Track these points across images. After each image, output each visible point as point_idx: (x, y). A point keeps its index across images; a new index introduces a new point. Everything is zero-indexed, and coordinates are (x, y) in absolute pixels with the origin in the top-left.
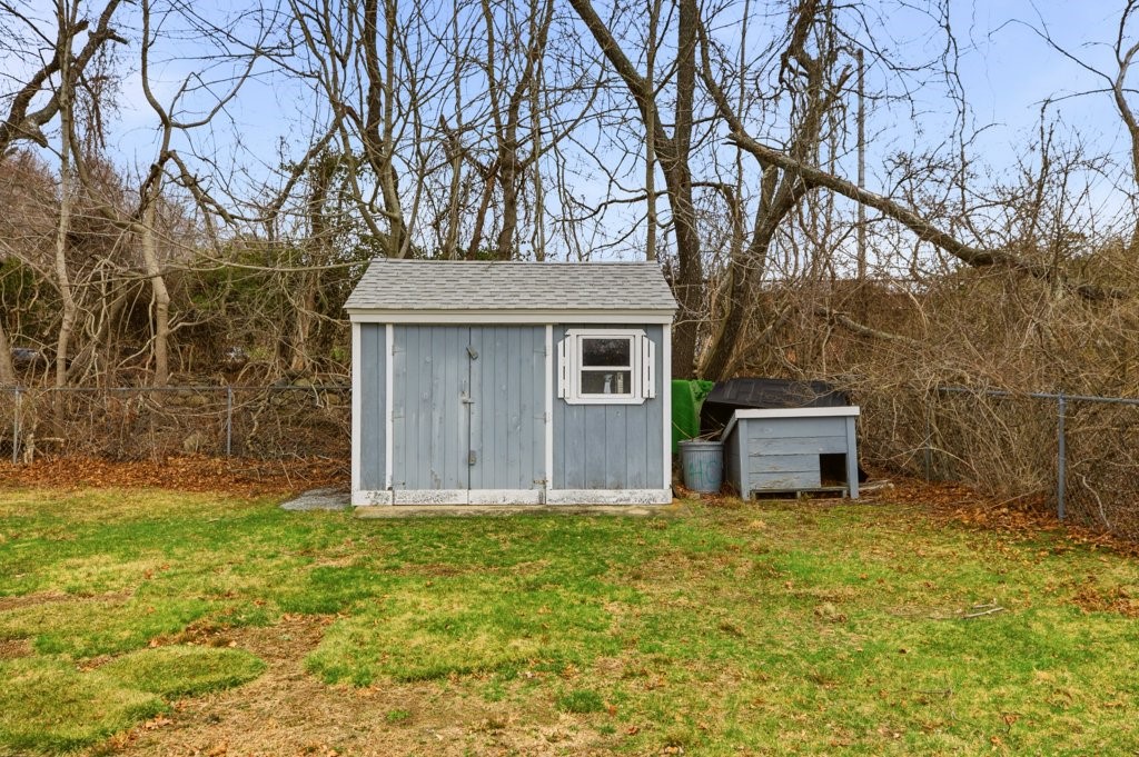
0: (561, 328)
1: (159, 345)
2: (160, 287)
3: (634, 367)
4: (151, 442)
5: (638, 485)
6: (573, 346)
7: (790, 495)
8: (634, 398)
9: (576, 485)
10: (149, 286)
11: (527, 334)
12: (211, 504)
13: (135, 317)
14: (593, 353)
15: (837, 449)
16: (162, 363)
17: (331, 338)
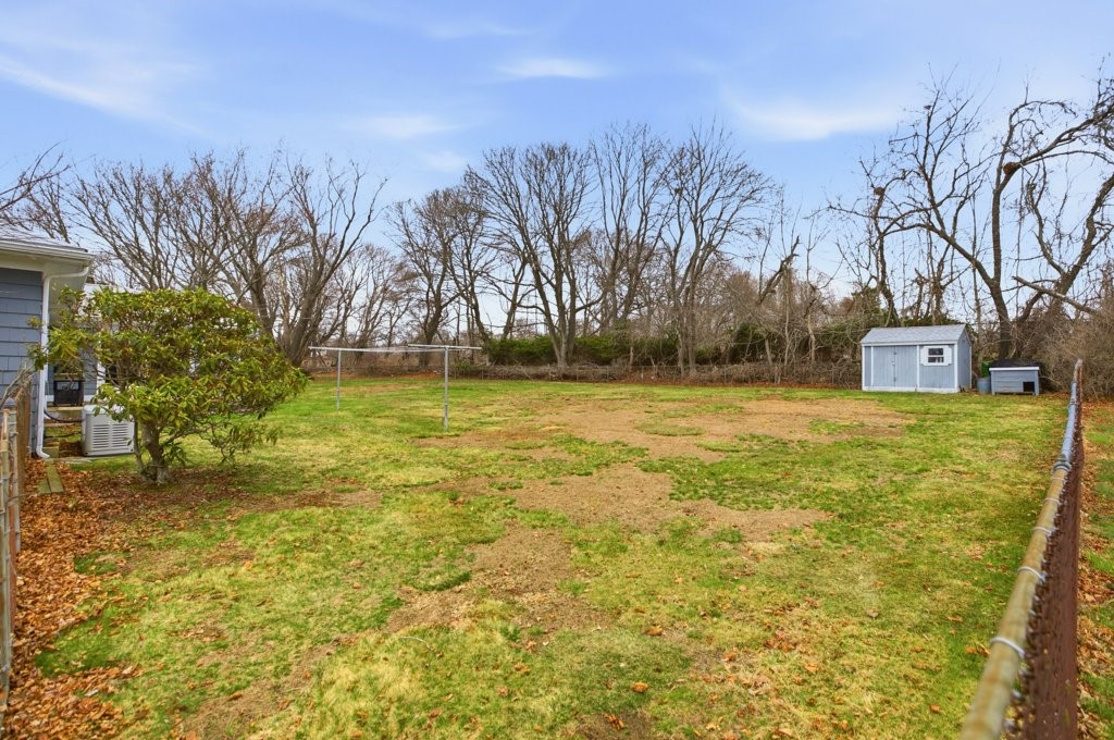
0: (922, 346)
1: (812, 353)
2: (813, 337)
3: (945, 355)
4: (811, 379)
5: (946, 387)
6: (925, 350)
7: (1011, 394)
8: (945, 363)
9: (927, 386)
10: (809, 337)
11: (911, 348)
12: (826, 392)
13: (804, 346)
14: (932, 352)
15: (1030, 380)
16: (813, 358)
17: (856, 350)
